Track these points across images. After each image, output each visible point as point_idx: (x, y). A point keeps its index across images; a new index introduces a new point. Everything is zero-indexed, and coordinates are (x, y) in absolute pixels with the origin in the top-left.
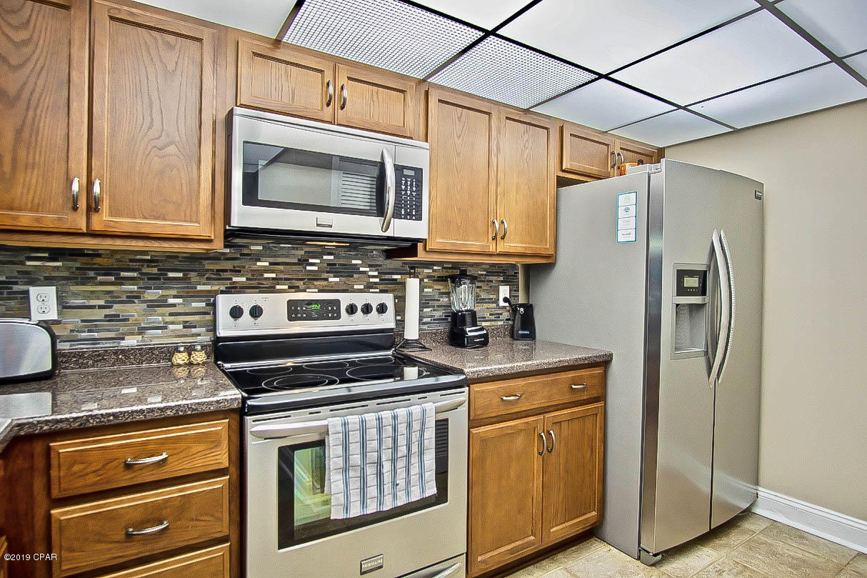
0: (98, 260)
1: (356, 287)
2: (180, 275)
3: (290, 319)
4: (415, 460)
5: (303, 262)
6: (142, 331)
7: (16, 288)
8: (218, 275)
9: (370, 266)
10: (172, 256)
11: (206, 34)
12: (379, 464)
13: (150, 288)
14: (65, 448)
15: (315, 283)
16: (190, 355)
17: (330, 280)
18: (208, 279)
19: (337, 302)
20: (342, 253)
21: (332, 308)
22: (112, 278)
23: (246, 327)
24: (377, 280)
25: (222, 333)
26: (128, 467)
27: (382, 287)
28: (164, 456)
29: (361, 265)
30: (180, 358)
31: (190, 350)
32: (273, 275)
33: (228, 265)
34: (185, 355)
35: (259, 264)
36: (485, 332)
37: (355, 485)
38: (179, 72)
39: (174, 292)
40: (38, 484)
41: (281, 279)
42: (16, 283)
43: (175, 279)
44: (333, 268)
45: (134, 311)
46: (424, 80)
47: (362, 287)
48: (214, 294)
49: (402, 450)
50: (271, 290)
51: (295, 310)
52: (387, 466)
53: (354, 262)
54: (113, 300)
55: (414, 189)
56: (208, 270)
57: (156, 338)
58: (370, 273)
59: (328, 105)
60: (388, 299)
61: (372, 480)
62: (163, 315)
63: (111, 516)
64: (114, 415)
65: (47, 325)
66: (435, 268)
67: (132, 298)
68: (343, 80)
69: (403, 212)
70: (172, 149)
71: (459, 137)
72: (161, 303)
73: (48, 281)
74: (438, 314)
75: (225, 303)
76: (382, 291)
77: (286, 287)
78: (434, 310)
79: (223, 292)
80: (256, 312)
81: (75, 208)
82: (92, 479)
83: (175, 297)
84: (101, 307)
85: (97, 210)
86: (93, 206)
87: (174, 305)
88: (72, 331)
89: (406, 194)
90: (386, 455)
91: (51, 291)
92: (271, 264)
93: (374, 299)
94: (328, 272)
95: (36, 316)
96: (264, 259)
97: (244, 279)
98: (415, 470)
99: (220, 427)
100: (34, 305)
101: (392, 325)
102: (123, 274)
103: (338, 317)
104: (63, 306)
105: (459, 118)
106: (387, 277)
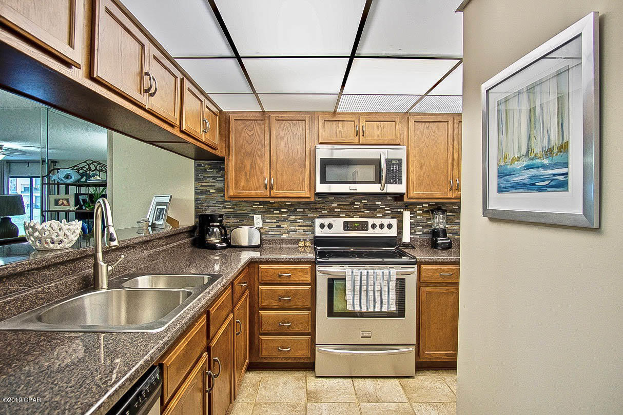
0: (274, 205)
1: (378, 215)
2: (302, 210)
3: (345, 230)
4: (385, 293)
5: (352, 204)
6: (288, 232)
7: (250, 215)
8: (316, 210)
9: (385, 205)
10: (299, 203)
11: (307, 118)
12: (368, 292)
13: (291, 216)
14: (263, 267)
15: (358, 213)
16: (305, 242)
17: (365, 212)
18: (312, 212)
19: (367, 223)
20: (371, 199)
21: (364, 226)
22: (278, 212)
23: (326, 233)
24: (390, 212)
25: (317, 234)
26: (280, 276)
27: (392, 215)
28: (290, 274)
29: (381, 205)
30: (301, 244)
31: (305, 240)
32: (339, 210)
33: (320, 206)
34: (303, 242)
35: (333, 205)
36: (449, 241)
37: (357, 297)
38: (298, 134)
39: (300, 217)
40: (256, 277)
41: (342, 212)
42: (250, 214)
43: (300, 212)
44: (366, 206)
45: (285, 225)
46: (407, 113)
47: (382, 215)
48: (313, 218)
49: (378, 288)
50: (338, 217)
51: (347, 226)
52: (371, 293)
53: (377, 203)
54: (279, 220)
55: (398, 169)
56: (312, 208)
57: (293, 235)
58: (386, 209)
59: (357, 135)
60: (394, 222)
61: (364, 297)
62: (296, 226)
63: (274, 291)
64: (276, 258)
65: (259, 229)
66: (424, 205)
67: (285, 219)
68: (363, 123)
69: (392, 181)
70: (296, 164)
71: (427, 138)
72: (295, 221)
73: (259, 213)
74: (426, 230)
75: (318, 222)
76: (392, 218)
77: (345, 215)
78: (424, 228)
79: (318, 218)
80: (330, 226)
81: (266, 189)
82: (269, 278)
83: (300, 219)
84: (275, 222)
85: (272, 189)
86: (272, 188)
87: (299, 222)
88: (266, 231)
89: (393, 172)
90: (371, 288)
91: (260, 216)
92: (338, 205)
93: (386, 221)
94: (363, 208)
95: (256, 226)
96: (334, 203)
97: (326, 212)
98: (385, 297)
99: (307, 267)
100: (255, 221)
101: (396, 235)
102: (282, 210)
103: (367, 230)
104: (264, 222)
105: (428, 128)
106: (395, 210)
